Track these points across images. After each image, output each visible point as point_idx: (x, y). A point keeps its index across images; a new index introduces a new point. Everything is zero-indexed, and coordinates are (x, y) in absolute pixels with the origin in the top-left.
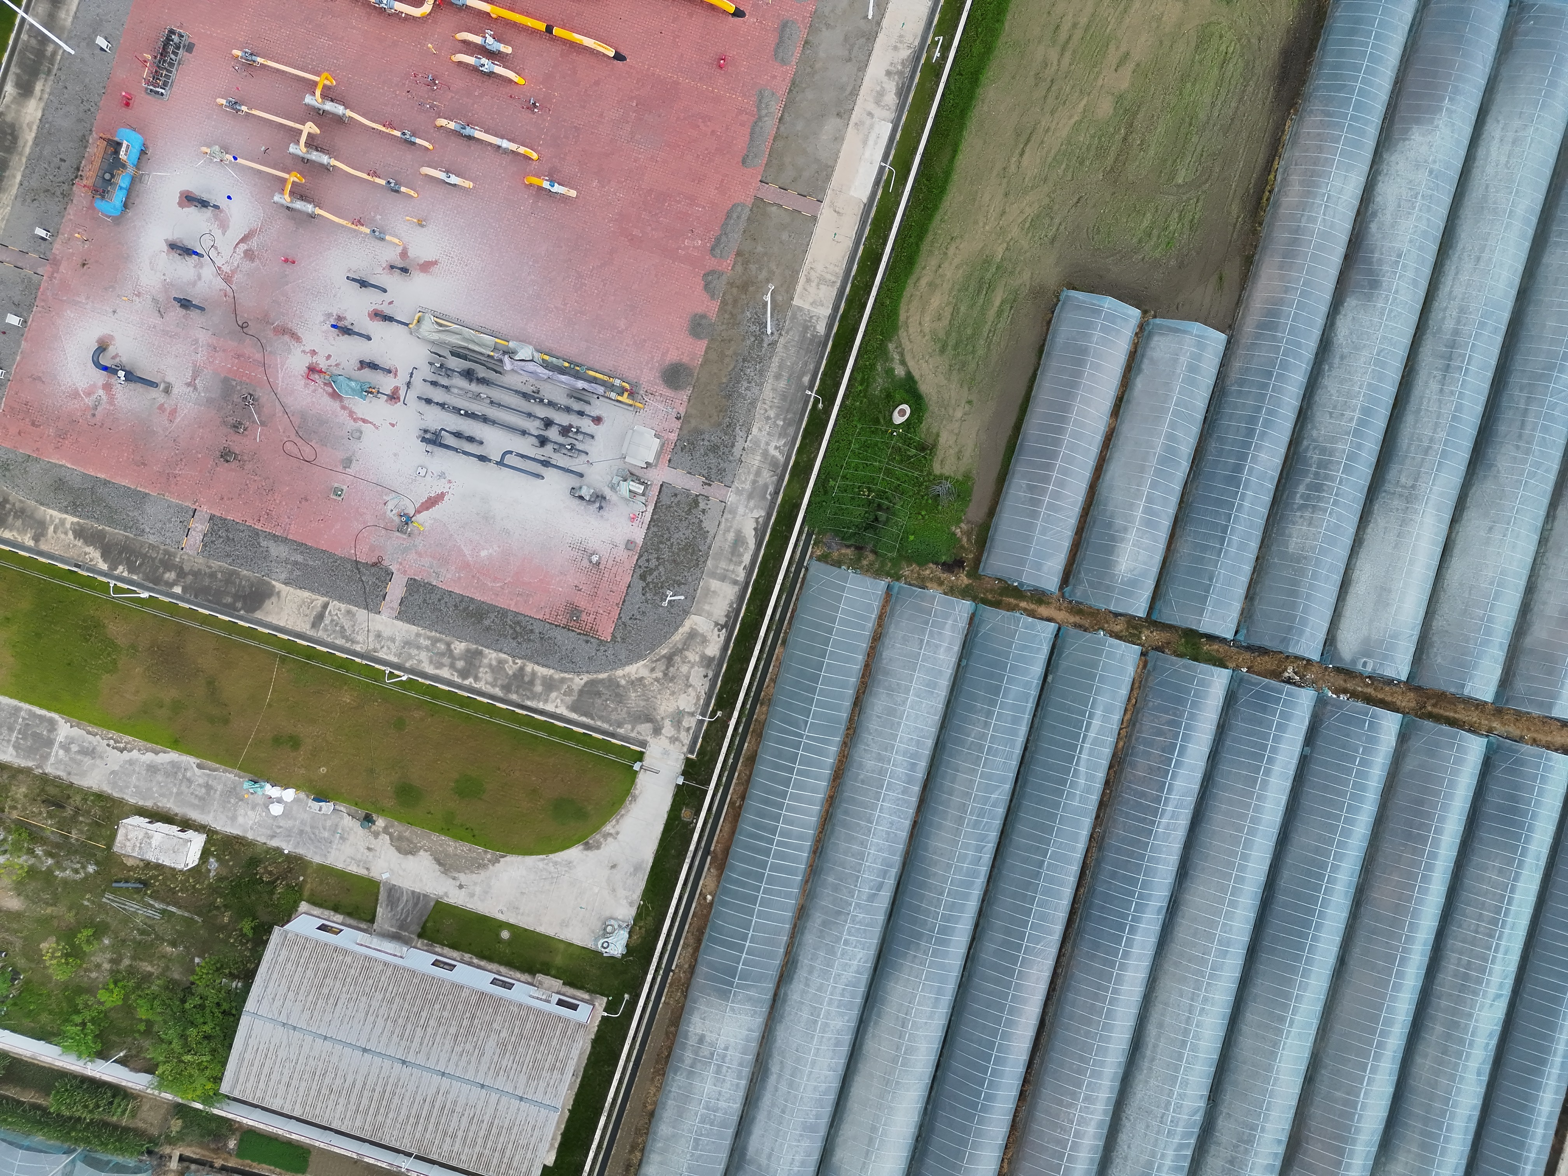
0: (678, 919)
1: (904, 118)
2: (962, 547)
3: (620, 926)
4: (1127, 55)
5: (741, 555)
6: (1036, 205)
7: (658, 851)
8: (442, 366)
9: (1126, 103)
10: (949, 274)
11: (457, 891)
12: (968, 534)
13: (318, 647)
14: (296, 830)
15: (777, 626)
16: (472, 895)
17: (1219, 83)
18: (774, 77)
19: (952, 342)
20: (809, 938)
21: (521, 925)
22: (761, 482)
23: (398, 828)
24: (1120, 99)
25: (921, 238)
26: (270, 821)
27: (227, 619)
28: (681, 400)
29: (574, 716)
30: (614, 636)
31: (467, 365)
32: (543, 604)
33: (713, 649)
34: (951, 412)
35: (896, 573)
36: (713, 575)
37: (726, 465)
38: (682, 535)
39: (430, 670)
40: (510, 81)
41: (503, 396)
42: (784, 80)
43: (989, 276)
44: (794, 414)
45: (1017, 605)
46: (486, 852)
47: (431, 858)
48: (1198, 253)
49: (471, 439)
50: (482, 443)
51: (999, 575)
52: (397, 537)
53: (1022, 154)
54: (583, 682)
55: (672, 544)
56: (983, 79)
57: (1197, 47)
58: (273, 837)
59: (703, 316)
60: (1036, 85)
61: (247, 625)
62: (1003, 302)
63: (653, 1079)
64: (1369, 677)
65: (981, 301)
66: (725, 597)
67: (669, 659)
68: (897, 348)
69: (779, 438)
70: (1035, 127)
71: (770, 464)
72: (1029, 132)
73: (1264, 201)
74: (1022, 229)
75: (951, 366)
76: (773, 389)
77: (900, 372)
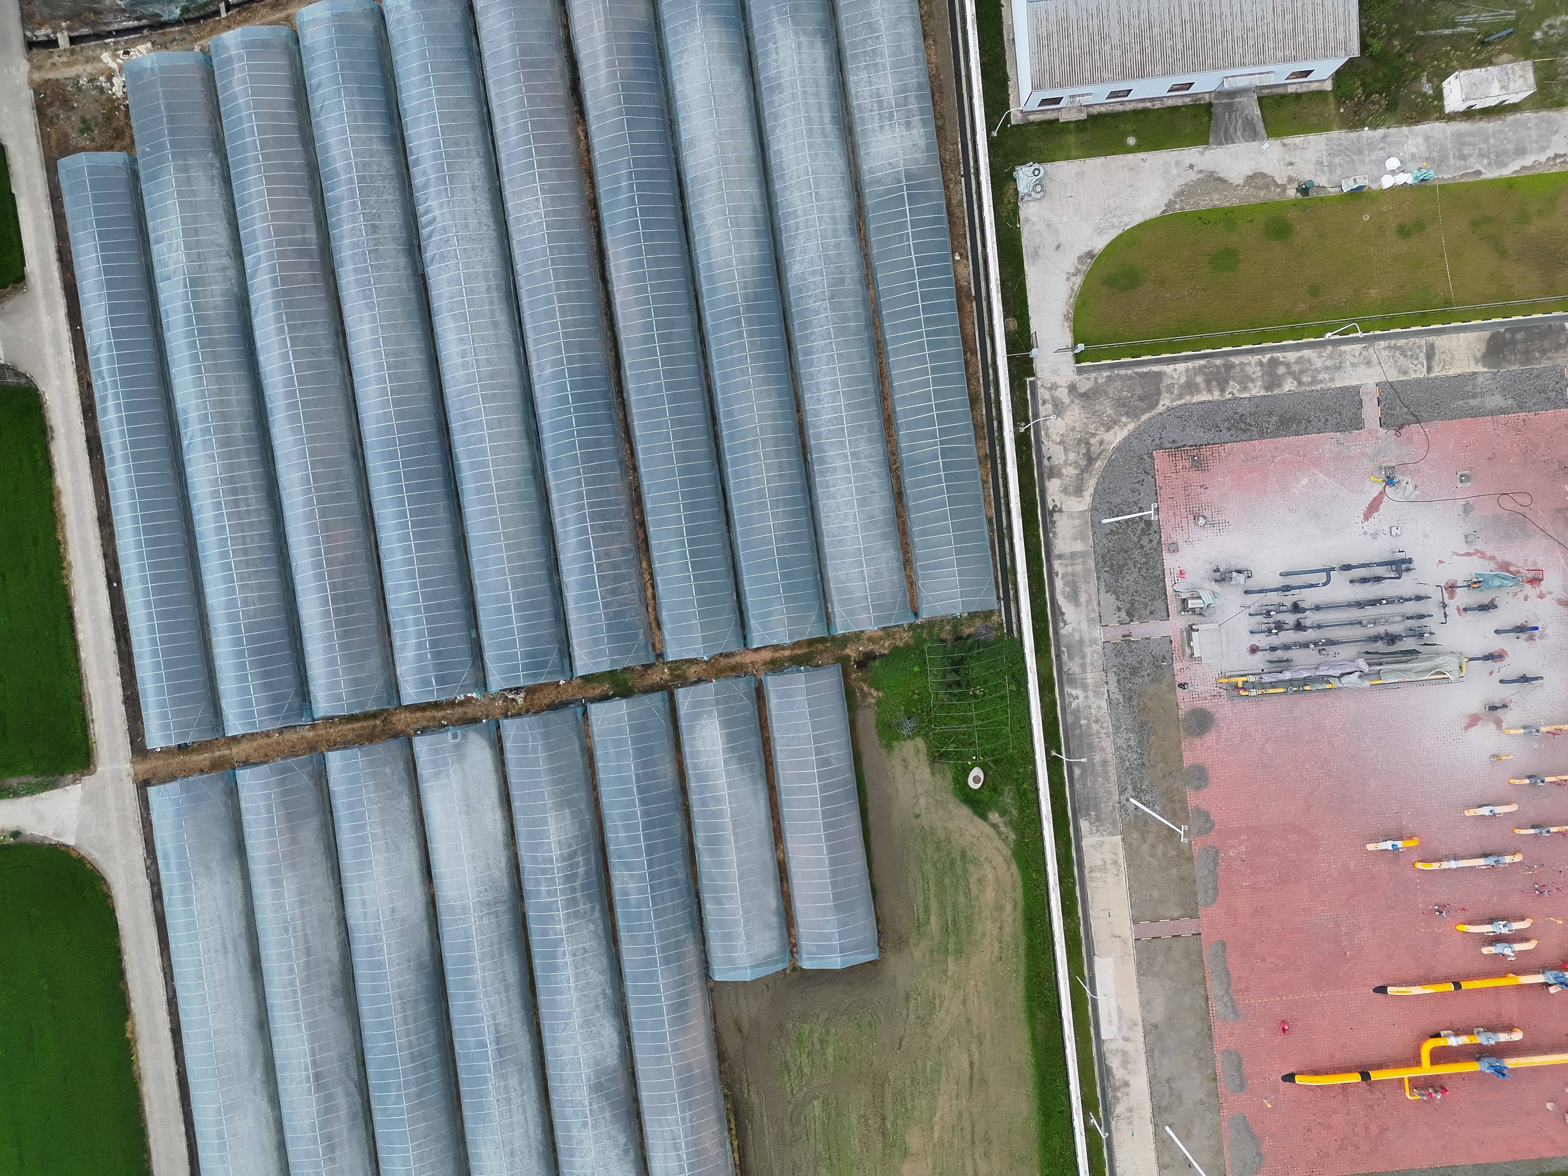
0: (977, 225)
1: (1094, 1049)
2: (865, 681)
3: (1030, 195)
5: (1065, 584)
6: (937, 1023)
7: (1024, 279)
8: (1421, 635)
9: (898, 1153)
10: (989, 925)
11: (1193, 161)
12: (865, 695)
13: (1419, 328)
14: (1366, 152)
15: (1003, 534)
16: (1177, 163)
18: (1230, 1035)
19: (959, 863)
20: (850, 262)
21: (1121, 156)
22: (1077, 660)
23: (1273, 195)
24: (905, 1155)
26: (1393, 150)
27: (1514, 318)
28: (1185, 701)
29: (1156, 368)
30: (1151, 457)
31: (1400, 646)
32: (1230, 458)
33: (1053, 486)
34: (931, 800)
35: (915, 630)
36: (1083, 555)
37: (1117, 661)
38: (1130, 579)
39: (1307, 353)
40: (1470, 923)
41: (1351, 633)
42: (1220, 1036)
43: (952, 940)
44: (1073, 736)
45: (792, 649)
46: (1182, 208)
47: (1231, 181)
48: (770, 1044)
49: (1364, 580)
50: (1351, 582)
51: (821, 671)
52: (1391, 461)
53: (971, 1064)
54: (1161, 403)
55: (1135, 566)
56: (1038, 1116)
58: (1384, 137)
59: (1198, 788)
60: (986, 1133)
61: (1493, 320)
62: (928, 921)
63: (937, 69)
64: (444, 726)
65: (949, 914)
66: (1064, 539)
67: (1090, 459)
68: (1007, 837)
69: (1078, 707)
70: (970, 1093)
71: (1076, 679)
72: (974, 1087)
73: (732, 1120)
74: (939, 995)
75: (950, 842)
76: (1104, 749)
77: (994, 817)
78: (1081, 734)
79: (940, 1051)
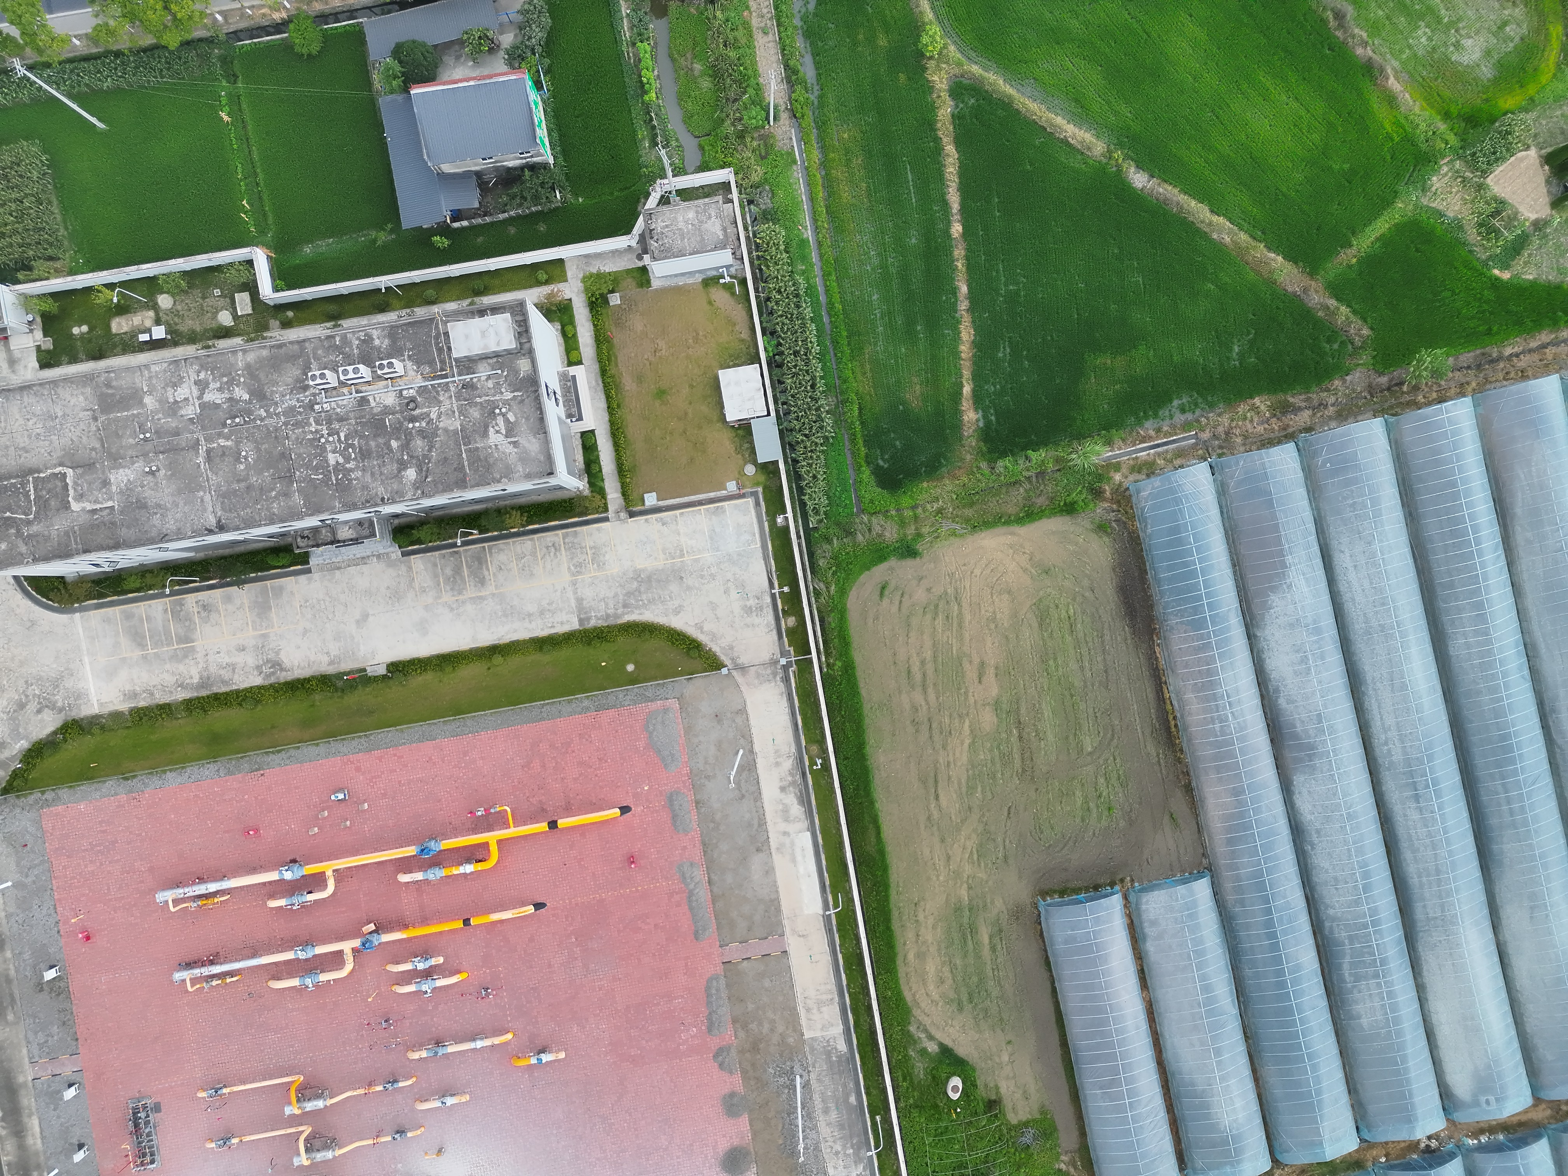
1: (817, 822)
4: (982, 664)
6: (974, 836)
9: (1004, 706)
10: (929, 938)
12: (1072, 1162)
17: (1077, 645)
18: (684, 848)
19: (965, 998)
24: (997, 705)
25: (887, 920)
34: (997, 1059)
42: (694, 846)
43: (966, 920)
44: (859, 1135)
48: (1140, 804)
53: (937, 797)
56: (868, 750)
57: (1040, 625)
59: (732, 1095)
60: (917, 731)
62: (991, 937)
65: (971, 946)
68: (918, 1028)
69: (856, 1165)
70: (936, 768)
72: (932, 775)
73: (1173, 729)
74: (974, 863)
75: (975, 1018)
76: (828, 1125)
77: (932, 1048)
78: (851, 1138)
79: (970, 808)
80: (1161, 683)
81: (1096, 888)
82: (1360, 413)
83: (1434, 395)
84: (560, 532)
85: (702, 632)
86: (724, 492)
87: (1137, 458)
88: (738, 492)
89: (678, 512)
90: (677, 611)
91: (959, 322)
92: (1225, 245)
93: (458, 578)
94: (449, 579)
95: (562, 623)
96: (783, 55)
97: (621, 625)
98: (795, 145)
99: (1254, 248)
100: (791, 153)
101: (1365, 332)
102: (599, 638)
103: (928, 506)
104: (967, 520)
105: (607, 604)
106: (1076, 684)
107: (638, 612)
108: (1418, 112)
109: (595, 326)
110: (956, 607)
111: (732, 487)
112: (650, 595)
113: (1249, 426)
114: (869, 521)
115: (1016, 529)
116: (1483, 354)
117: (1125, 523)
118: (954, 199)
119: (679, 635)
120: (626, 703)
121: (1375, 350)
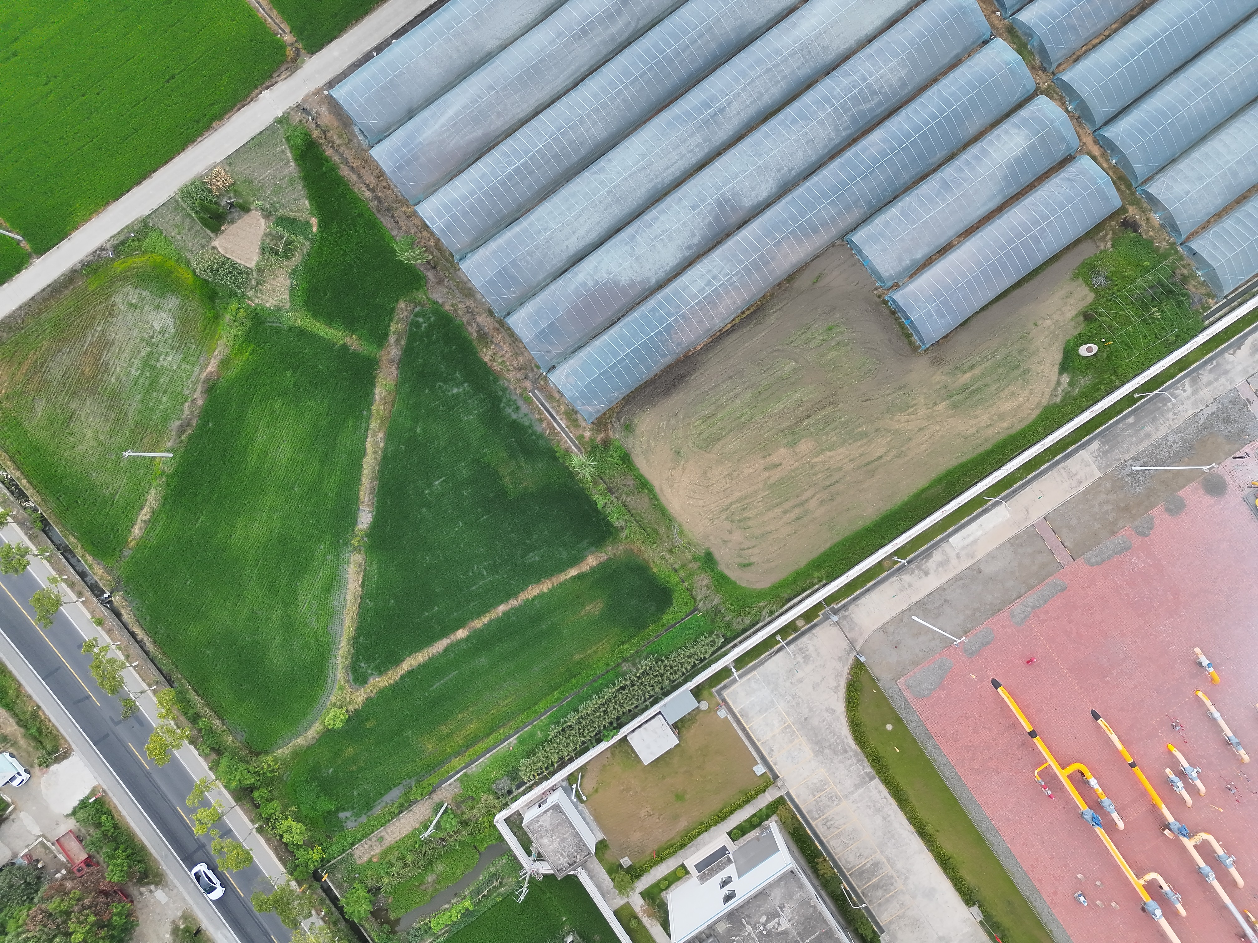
1: (939, 538)
2: (1114, 233)
6: (896, 418)
9: (790, 439)
10: (985, 417)
12: (1103, 239)
17: (722, 406)
18: (1003, 627)
19: (1017, 372)
22: (1212, 377)
24: (792, 445)
25: (988, 454)
28: (1224, 468)
34: (1052, 328)
35: (1172, 249)
37: (1228, 404)
42: (999, 620)
43: (960, 397)
44: (1155, 403)
45: (1109, 168)
48: (816, 308)
53: (880, 458)
56: (869, 523)
57: (719, 440)
59: (1168, 510)
60: (838, 493)
62: (965, 373)
65: (978, 384)
68: (1055, 396)
69: (1178, 396)
70: (859, 468)
71: (1197, 383)
72: (865, 468)
73: (752, 310)
74: (916, 409)
75: (1029, 357)
76: (1158, 430)
77: (1065, 379)
78: (1159, 409)
79: (877, 430)
80: (722, 334)
81: (893, 313)
82: (462, 281)
83: (425, 233)
84: (813, 824)
85: (839, 686)
86: (729, 718)
87: (567, 427)
88: (723, 706)
89: (758, 744)
90: (832, 711)
91: (527, 600)
92: (385, 434)
93: (881, 884)
94: (885, 890)
95: (879, 792)
96: (392, 819)
97: (861, 748)
98: (453, 780)
99: (378, 413)
100: (461, 780)
101: (402, 305)
102: (879, 761)
103: (670, 561)
104: (668, 528)
105: (851, 765)
106: (750, 395)
107: (846, 741)
108: (225, 340)
109: (651, 867)
110: (734, 506)
111: (722, 713)
112: (829, 737)
113: (507, 356)
114: (700, 601)
115: (657, 489)
116: (379, 212)
117: (618, 413)
118: (440, 646)
119: (849, 703)
120: (917, 718)
121: (412, 292)
